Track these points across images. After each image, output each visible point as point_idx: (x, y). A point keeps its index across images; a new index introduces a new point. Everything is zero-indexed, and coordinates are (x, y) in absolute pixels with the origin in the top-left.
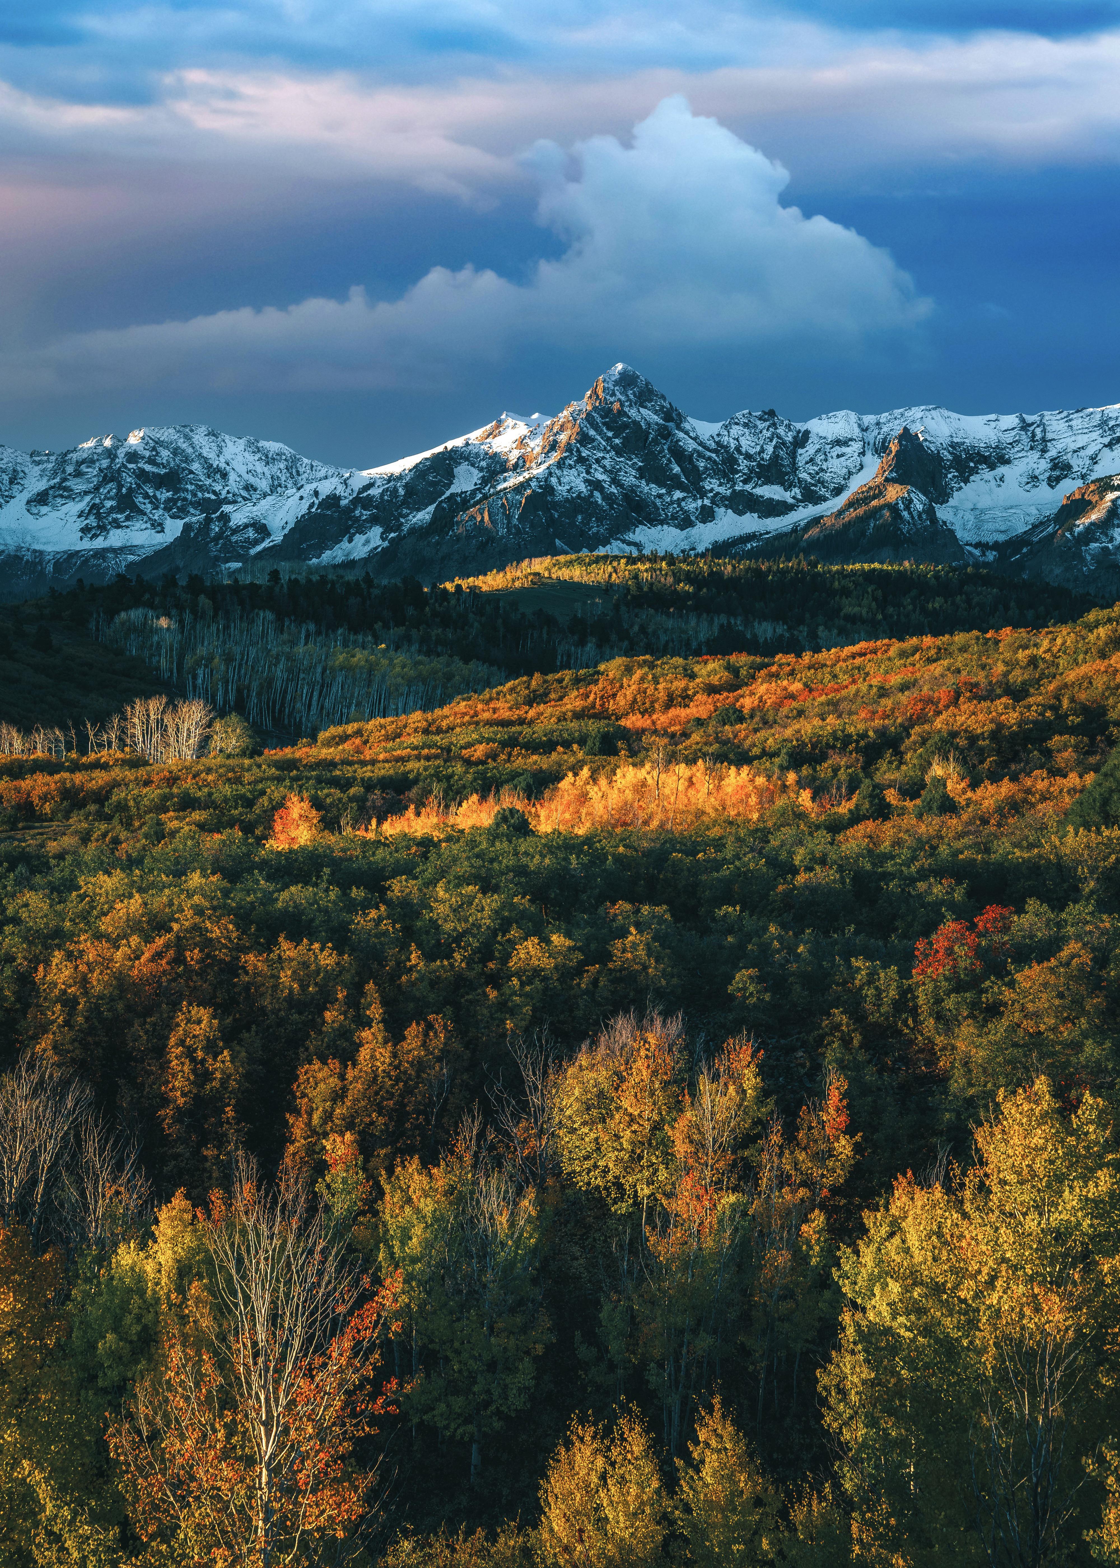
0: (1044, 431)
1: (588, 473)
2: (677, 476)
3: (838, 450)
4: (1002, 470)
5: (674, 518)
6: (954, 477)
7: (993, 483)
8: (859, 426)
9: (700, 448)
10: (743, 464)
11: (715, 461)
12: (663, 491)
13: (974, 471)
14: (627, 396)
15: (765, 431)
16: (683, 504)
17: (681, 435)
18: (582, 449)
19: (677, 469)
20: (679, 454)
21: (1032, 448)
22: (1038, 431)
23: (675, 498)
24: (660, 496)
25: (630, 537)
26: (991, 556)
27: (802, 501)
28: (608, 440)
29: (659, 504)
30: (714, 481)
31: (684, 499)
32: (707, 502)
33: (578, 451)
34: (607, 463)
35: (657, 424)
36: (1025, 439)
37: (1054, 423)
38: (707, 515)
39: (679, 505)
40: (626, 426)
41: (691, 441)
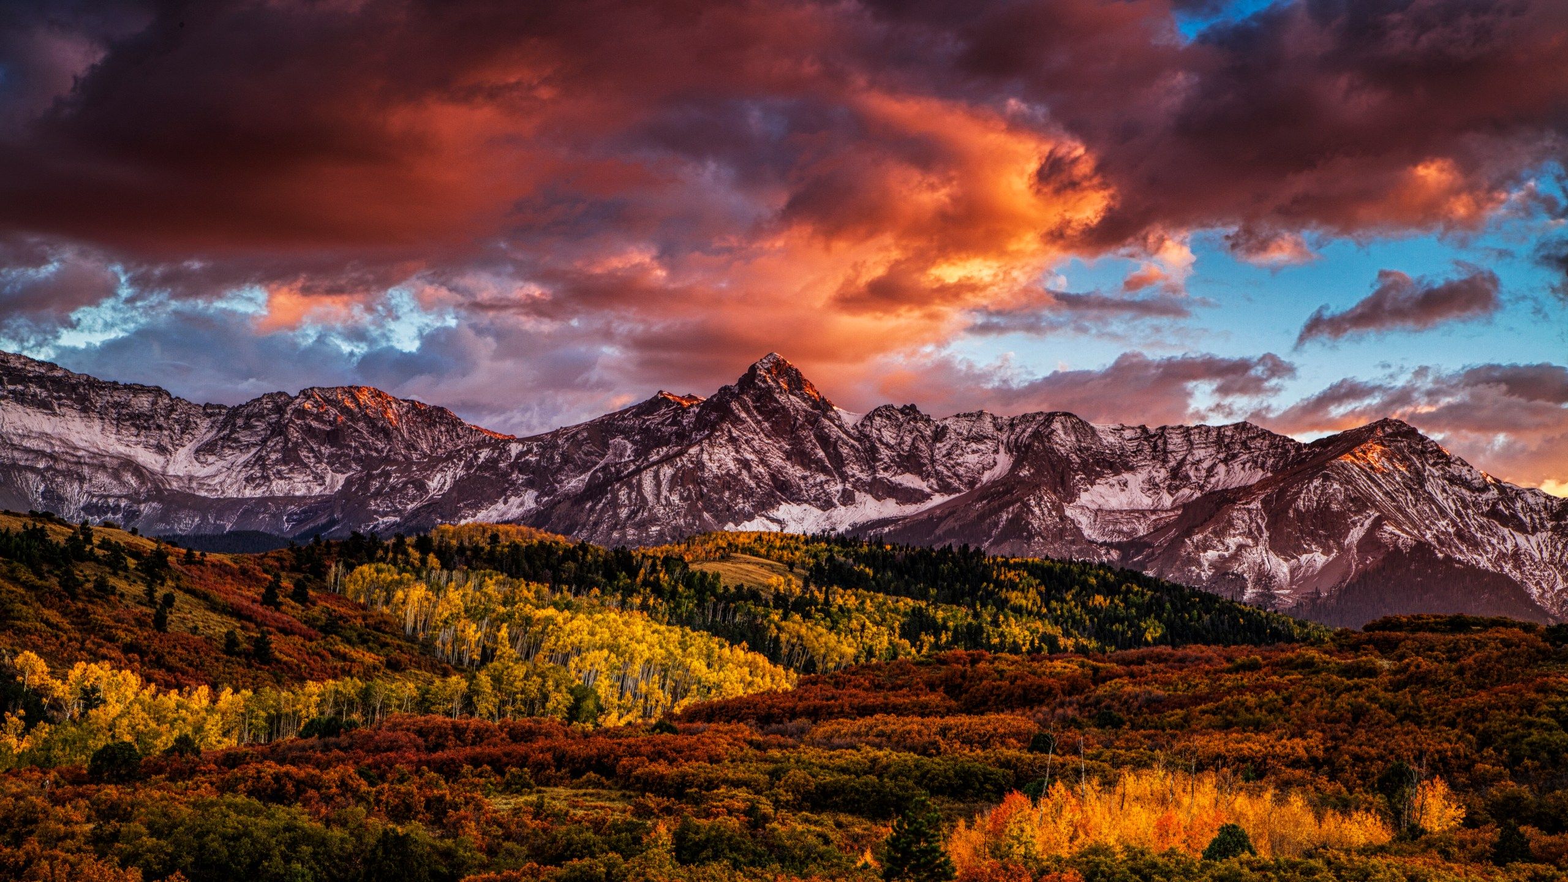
0: (1165, 443)
1: (737, 452)
2: (821, 460)
3: (974, 446)
4: (1126, 476)
5: (816, 499)
6: (1082, 479)
7: (1117, 487)
8: (995, 425)
9: (844, 436)
10: (884, 453)
11: (857, 450)
12: (808, 473)
13: (1100, 475)
14: (778, 383)
15: (905, 424)
16: (826, 486)
17: (827, 422)
18: (733, 430)
19: (821, 454)
20: (824, 440)
21: (1154, 458)
22: (1160, 442)
23: (818, 480)
24: (804, 478)
25: (773, 513)
26: (1115, 555)
27: (936, 491)
28: (758, 422)
29: (802, 485)
30: (855, 467)
31: (827, 482)
32: (849, 486)
33: (729, 431)
34: (756, 443)
35: (806, 411)
36: (1147, 449)
37: (1174, 436)
38: (847, 498)
39: (822, 488)
40: (776, 410)
41: (836, 429)
